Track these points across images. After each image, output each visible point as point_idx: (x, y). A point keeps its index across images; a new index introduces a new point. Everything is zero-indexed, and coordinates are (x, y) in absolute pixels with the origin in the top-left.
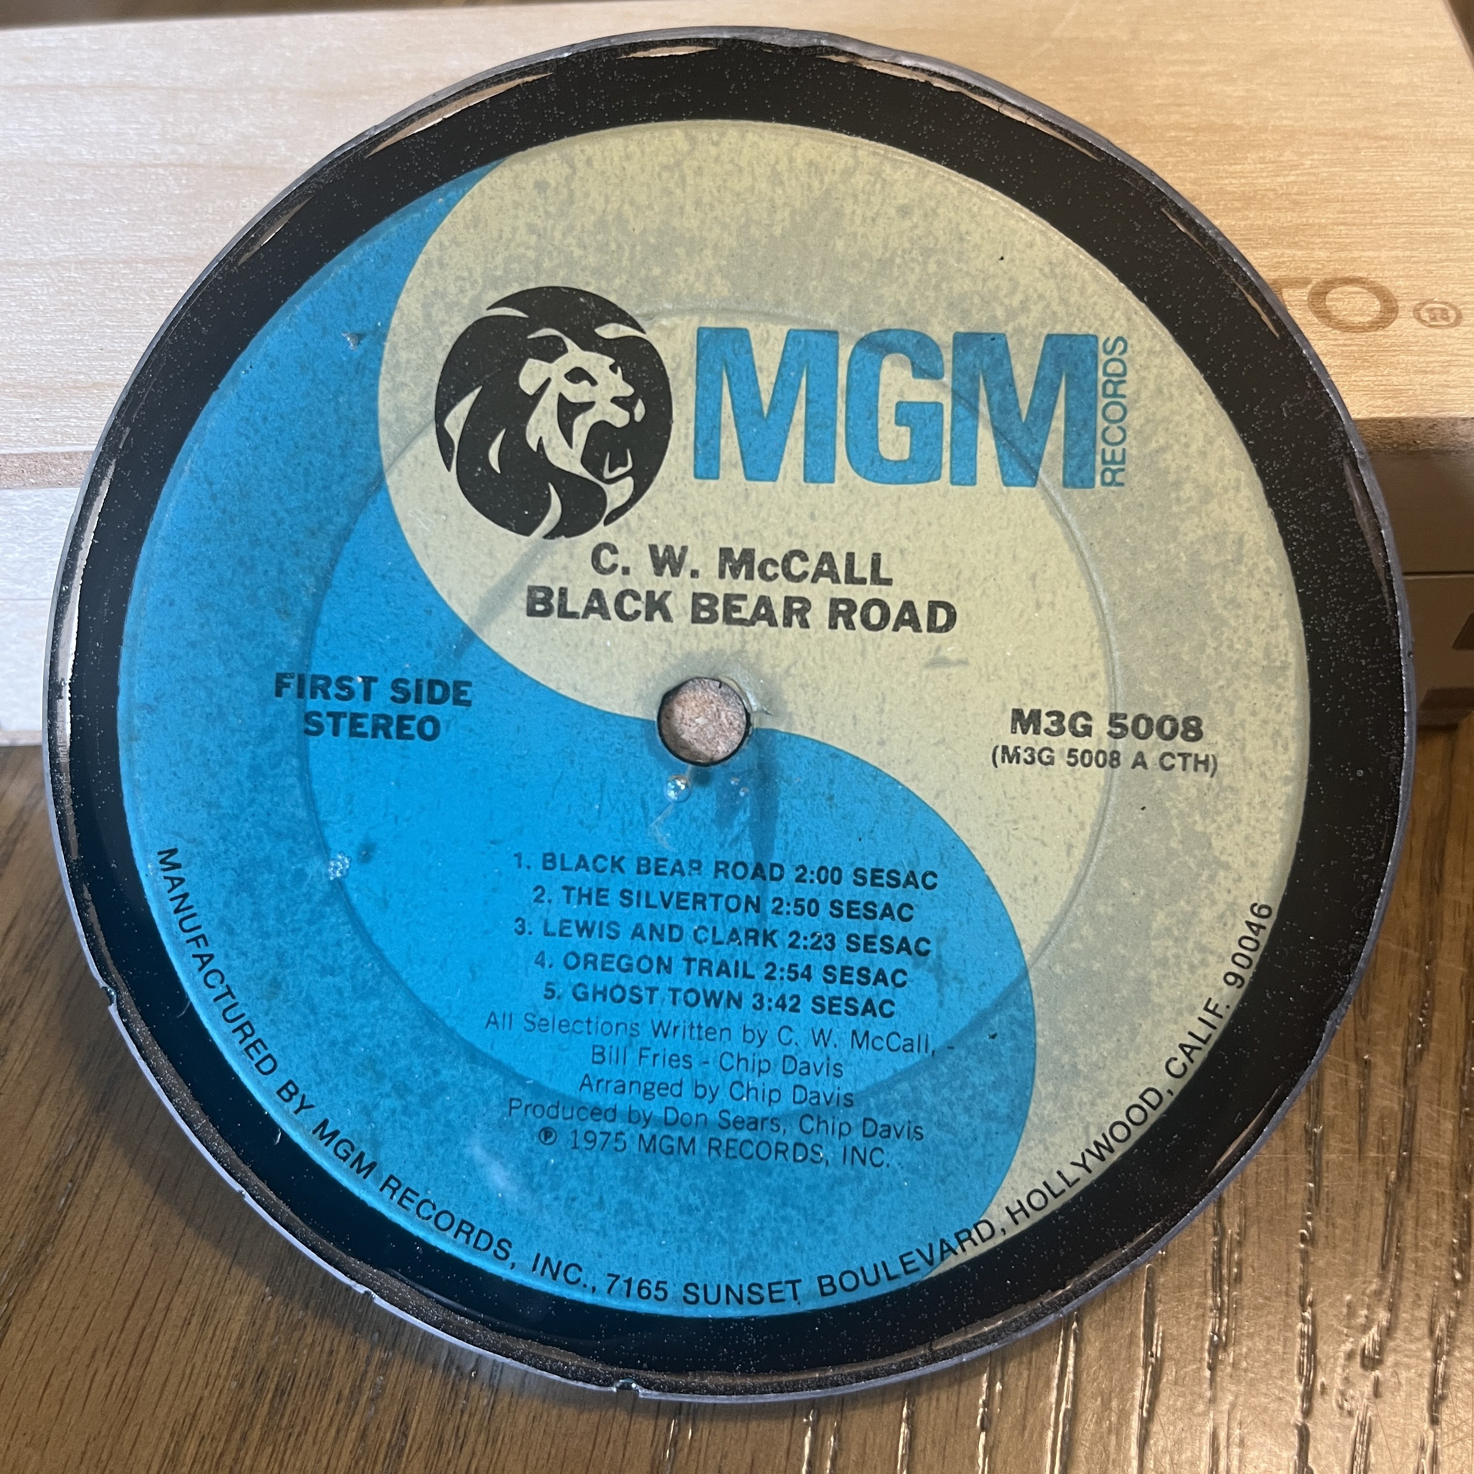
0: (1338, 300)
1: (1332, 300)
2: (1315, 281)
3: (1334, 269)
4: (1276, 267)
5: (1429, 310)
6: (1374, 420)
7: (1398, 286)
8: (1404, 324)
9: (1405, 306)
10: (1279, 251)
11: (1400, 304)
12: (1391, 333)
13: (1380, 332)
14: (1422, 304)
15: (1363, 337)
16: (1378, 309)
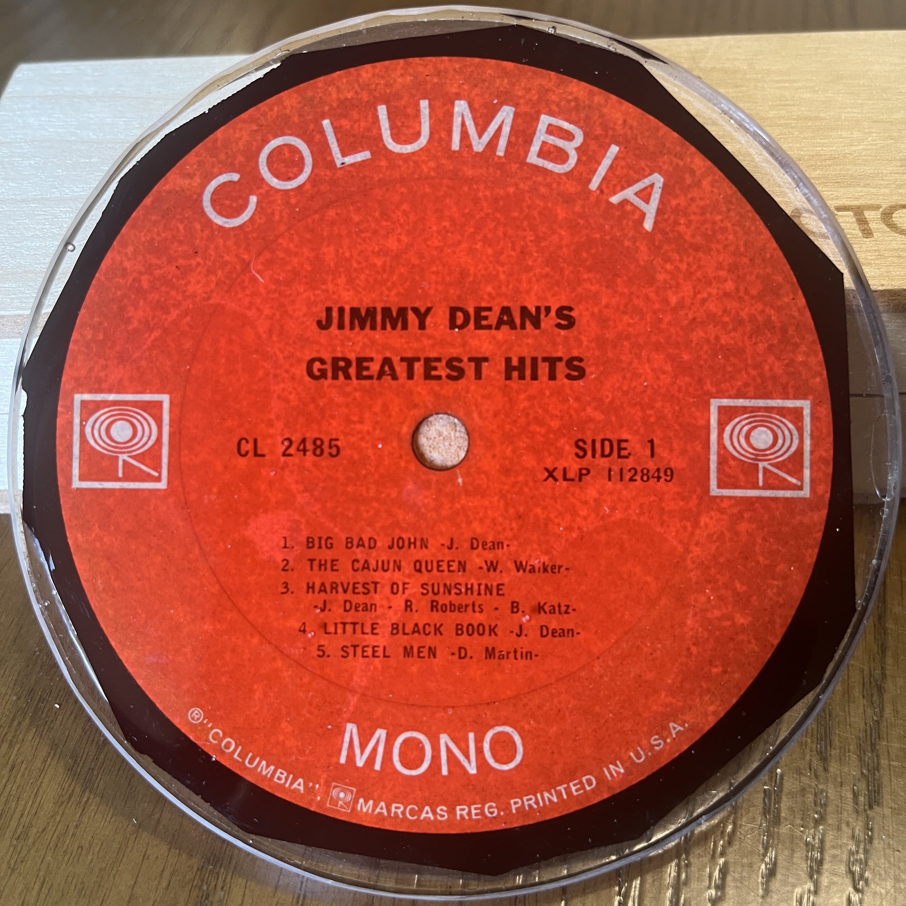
0: (900, 217)
1: (896, 217)
2: (884, 207)
3: (896, 199)
4: (857, 199)
10: (859, 189)
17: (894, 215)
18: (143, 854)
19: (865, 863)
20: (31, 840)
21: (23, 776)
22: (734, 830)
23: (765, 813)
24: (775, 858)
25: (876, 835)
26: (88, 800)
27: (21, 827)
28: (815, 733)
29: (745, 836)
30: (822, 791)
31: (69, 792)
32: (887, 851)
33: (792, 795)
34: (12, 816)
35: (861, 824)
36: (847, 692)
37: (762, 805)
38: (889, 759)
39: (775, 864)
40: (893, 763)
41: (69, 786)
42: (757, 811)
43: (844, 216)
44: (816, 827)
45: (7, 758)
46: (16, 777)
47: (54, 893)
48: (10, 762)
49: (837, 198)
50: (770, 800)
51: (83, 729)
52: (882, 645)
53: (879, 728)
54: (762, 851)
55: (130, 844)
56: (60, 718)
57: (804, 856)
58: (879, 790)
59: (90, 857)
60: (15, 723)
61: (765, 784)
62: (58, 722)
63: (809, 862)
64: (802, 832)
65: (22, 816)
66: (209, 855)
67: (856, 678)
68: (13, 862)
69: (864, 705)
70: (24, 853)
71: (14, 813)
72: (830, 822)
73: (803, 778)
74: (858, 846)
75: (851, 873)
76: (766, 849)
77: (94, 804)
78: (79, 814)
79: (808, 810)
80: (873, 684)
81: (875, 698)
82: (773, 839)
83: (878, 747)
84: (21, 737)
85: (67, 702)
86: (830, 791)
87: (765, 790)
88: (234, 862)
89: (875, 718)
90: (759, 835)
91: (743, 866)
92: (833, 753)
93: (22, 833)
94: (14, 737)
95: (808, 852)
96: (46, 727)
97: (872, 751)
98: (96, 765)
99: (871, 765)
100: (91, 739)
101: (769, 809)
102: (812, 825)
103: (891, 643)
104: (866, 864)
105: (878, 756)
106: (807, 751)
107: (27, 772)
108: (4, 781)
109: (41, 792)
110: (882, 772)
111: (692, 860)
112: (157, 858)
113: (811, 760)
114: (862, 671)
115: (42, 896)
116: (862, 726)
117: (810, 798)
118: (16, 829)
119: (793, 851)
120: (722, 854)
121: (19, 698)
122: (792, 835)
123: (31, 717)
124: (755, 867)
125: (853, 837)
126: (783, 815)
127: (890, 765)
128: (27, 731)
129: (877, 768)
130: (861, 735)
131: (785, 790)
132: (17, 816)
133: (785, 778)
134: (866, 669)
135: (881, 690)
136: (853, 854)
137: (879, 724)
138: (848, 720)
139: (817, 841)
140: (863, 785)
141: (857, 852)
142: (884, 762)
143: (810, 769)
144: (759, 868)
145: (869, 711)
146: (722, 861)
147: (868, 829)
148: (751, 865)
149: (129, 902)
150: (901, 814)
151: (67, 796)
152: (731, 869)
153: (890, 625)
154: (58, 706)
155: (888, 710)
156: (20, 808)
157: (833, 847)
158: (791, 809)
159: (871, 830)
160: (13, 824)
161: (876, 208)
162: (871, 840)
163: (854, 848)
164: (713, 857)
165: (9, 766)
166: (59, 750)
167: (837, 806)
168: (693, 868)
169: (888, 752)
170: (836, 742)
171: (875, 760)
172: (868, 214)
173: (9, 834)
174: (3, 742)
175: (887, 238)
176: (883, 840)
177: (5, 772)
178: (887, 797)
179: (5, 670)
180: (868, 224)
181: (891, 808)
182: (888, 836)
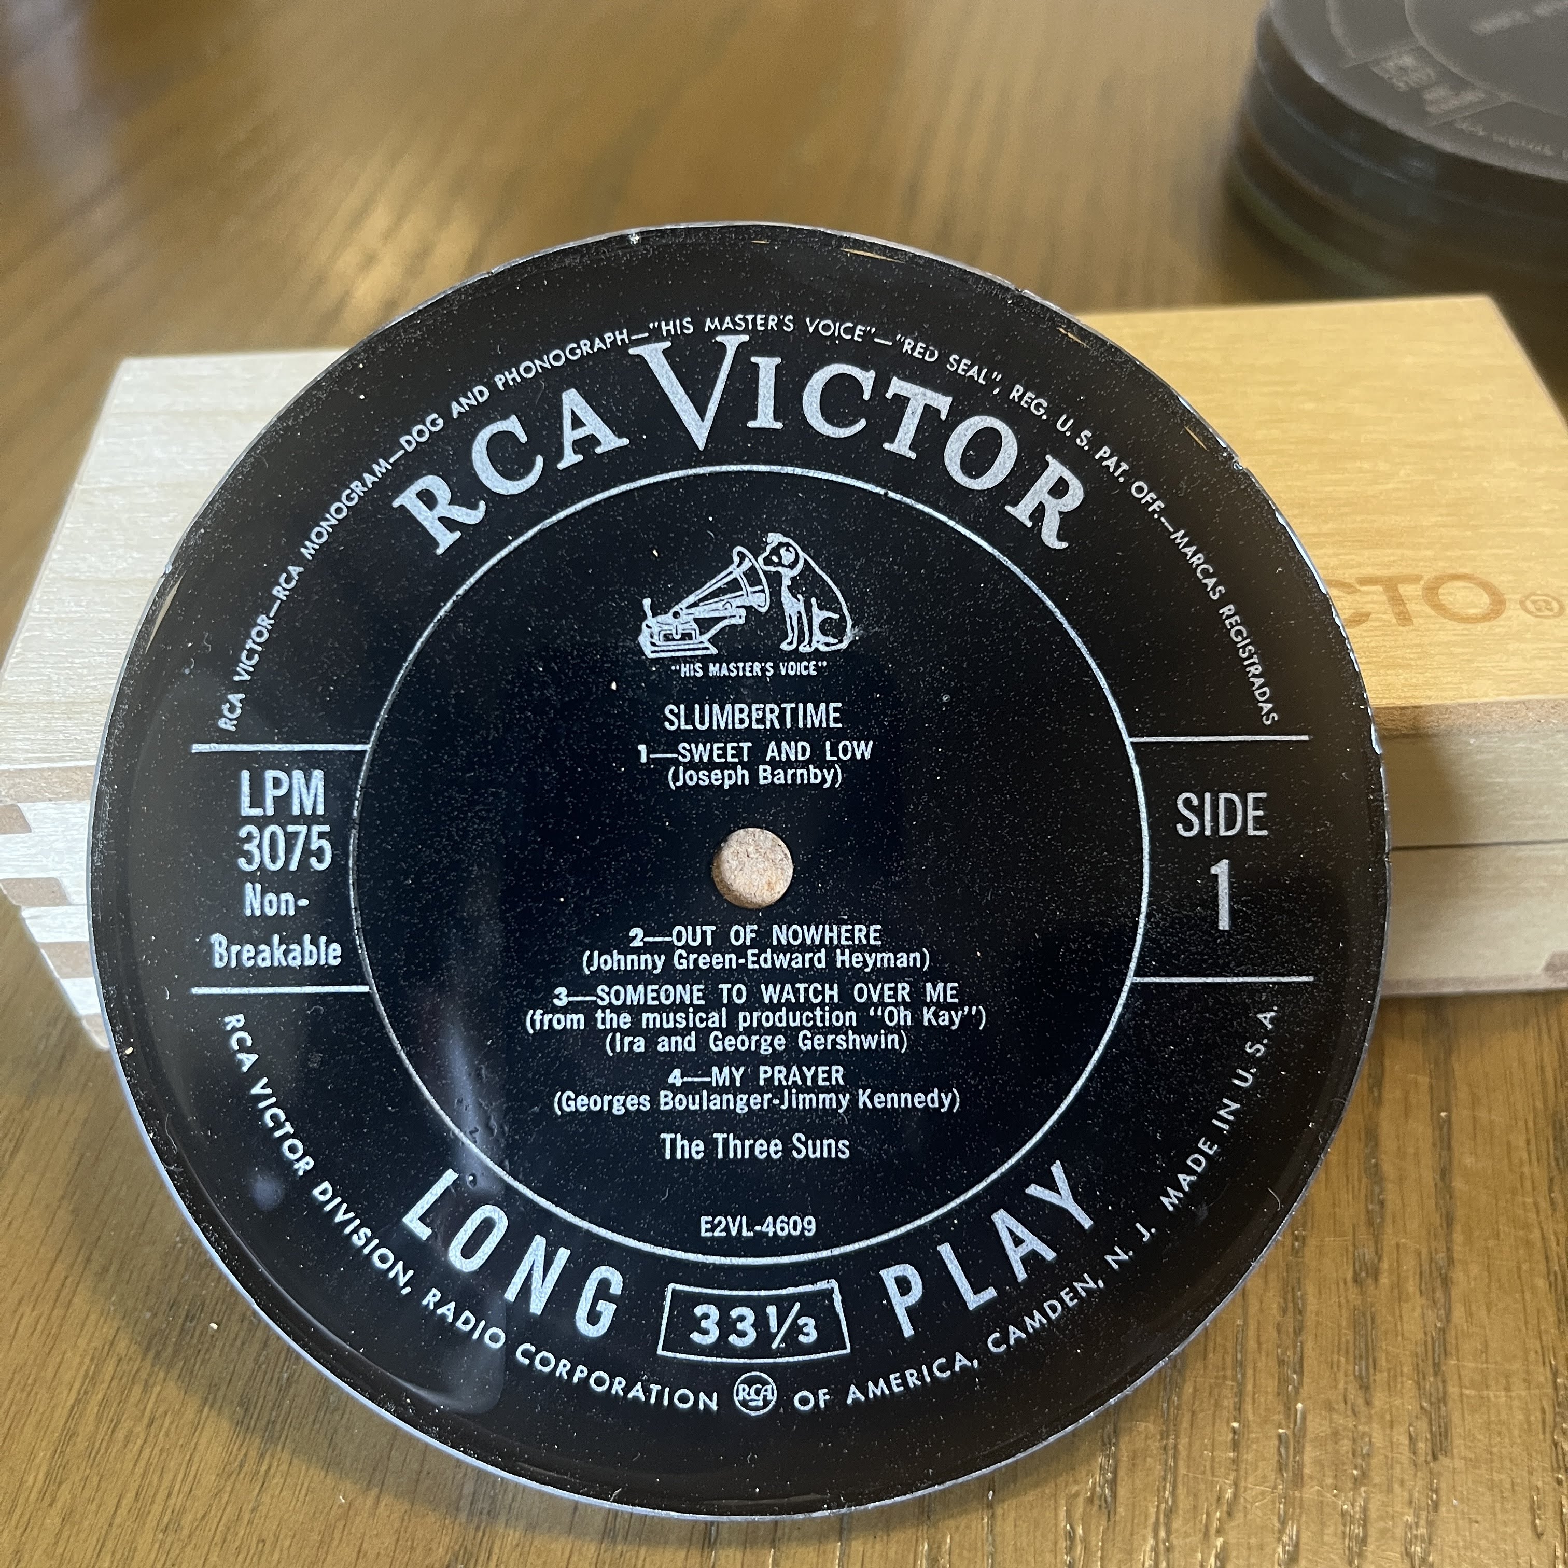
1: (1443, 594)
2: (1426, 578)
3: (1442, 566)
4: (1389, 565)
5: (1534, 602)
6: (1501, 703)
7: (1501, 581)
8: (1514, 615)
9: (1512, 598)
10: (1389, 551)
11: (1506, 597)
12: (1502, 623)
13: (1494, 622)
14: (1527, 597)
15: (1479, 627)
16: (1488, 601)
17: (1441, 591)
18: (357, 1549)
19: (1429, 1541)
20: (186, 1532)
21: (167, 1434)
22: (1235, 1496)
23: (1281, 1470)
24: (1298, 1536)
25: (1444, 1499)
26: (269, 1468)
28: (1351, 1350)
29: (1252, 1504)
30: (1364, 1434)
31: (239, 1459)
32: (1461, 1522)
33: (1320, 1442)
34: (155, 1495)
35: (1420, 1483)
36: (1398, 1285)
37: (1276, 1458)
38: (1461, 1387)
39: (1297, 1546)
40: (1467, 1392)
41: (239, 1449)
42: (1268, 1467)
43: (1368, 593)
44: (1355, 1488)
45: (141, 1407)
46: (157, 1436)
48: (147, 1414)
49: (1359, 565)
50: (1287, 1449)
51: (256, 1360)
52: (1448, 1214)
53: (1444, 1339)
54: (1277, 1525)
55: (337, 1535)
56: (219, 1344)
57: (1339, 1531)
58: (1446, 1432)
59: (276, 1556)
60: (152, 1354)
61: (1280, 1426)
62: (217, 1352)
63: (1347, 1541)
64: (1335, 1496)
65: (170, 1494)
66: (457, 1548)
67: (1409, 1264)
69: (1422, 1307)
70: (176, 1551)
72: (1377, 1480)
73: (1335, 1416)
74: (1418, 1517)
75: (1409, 1555)
76: (1283, 1523)
77: (279, 1474)
78: (256, 1491)
79: (1344, 1464)
80: (1435, 1274)
81: (1439, 1294)
82: (1294, 1509)
83: (1444, 1368)
84: (161, 1374)
85: (229, 1319)
86: (1374, 1434)
87: (1280, 1436)
88: (494, 1558)
89: (1439, 1325)
90: (1273, 1502)
91: (1249, 1548)
92: (1378, 1377)
93: (170, 1520)
94: (150, 1375)
95: (1345, 1525)
96: (199, 1359)
97: (1436, 1374)
98: (278, 1416)
99: (1434, 1395)
100: (268, 1376)
101: (1287, 1465)
102: (1350, 1485)
103: (1460, 1213)
104: (1430, 1543)
105: (1444, 1382)
106: (1341, 1375)
107: (173, 1429)
108: (139, 1442)
109: (196, 1459)
110: (1450, 1404)
111: (1175, 1542)
112: (379, 1554)
113: (1346, 1389)
114: (1419, 1254)
116: (1421, 1336)
117: (1346, 1446)
119: (1323, 1524)
120: (1219, 1532)
121: (155, 1315)
122: (1322, 1502)
123: (175, 1344)
124: (1268, 1550)
125: (1411, 1502)
126: (1307, 1471)
127: (1461, 1395)
128: (170, 1366)
129: (1443, 1399)
130: (1419, 1350)
131: (1310, 1435)
132: (161, 1496)
133: (1309, 1417)
134: (1424, 1251)
135: (1446, 1282)
136: (1411, 1527)
137: (1444, 1333)
138: (1399, 1328)
139: (1358, 1509)
140: (1423, 1425)
141: (1417, 1524)
142: (1453, 1390)
143: (1346, 1403)
144: (1274, 1551)
145: (1430, 1315)
146: (1219, 1542)
147: (1431, 1490)
148: (1261, 1547)
150: (1479, 1468)
151: (237, 1463)
152: (1234, 1554)
153: (1459, 1184)
154: (215, 1326)
155: (1458, 1312)
156: (166, 1483)
157: (1381, 1518)
158: (1319, 1462)
159: (1436, 1491)
160: (157, 1509)
161: (1414, 579)
162: (1436, 1506)
163: (1410, 1519)
164: (1206, 1534)
165: (146, 1420)
166: (220, 1394)
167: (1387, 1457)
168: (1177, 1555)
169: (1459, 1377)
170: (1383, 1362)
171: (1441, 1386)
172: (1405, 590)
173: (151, 1523)
174: (133, 1383)
175: (1432, 627)
176: (1455, 1506)
177: (140, 1429)
178: (1458, 1442)
179: (132, 1272)
180: (1404, 604)
181: (1465, 1458)
182: (1461, 1500)
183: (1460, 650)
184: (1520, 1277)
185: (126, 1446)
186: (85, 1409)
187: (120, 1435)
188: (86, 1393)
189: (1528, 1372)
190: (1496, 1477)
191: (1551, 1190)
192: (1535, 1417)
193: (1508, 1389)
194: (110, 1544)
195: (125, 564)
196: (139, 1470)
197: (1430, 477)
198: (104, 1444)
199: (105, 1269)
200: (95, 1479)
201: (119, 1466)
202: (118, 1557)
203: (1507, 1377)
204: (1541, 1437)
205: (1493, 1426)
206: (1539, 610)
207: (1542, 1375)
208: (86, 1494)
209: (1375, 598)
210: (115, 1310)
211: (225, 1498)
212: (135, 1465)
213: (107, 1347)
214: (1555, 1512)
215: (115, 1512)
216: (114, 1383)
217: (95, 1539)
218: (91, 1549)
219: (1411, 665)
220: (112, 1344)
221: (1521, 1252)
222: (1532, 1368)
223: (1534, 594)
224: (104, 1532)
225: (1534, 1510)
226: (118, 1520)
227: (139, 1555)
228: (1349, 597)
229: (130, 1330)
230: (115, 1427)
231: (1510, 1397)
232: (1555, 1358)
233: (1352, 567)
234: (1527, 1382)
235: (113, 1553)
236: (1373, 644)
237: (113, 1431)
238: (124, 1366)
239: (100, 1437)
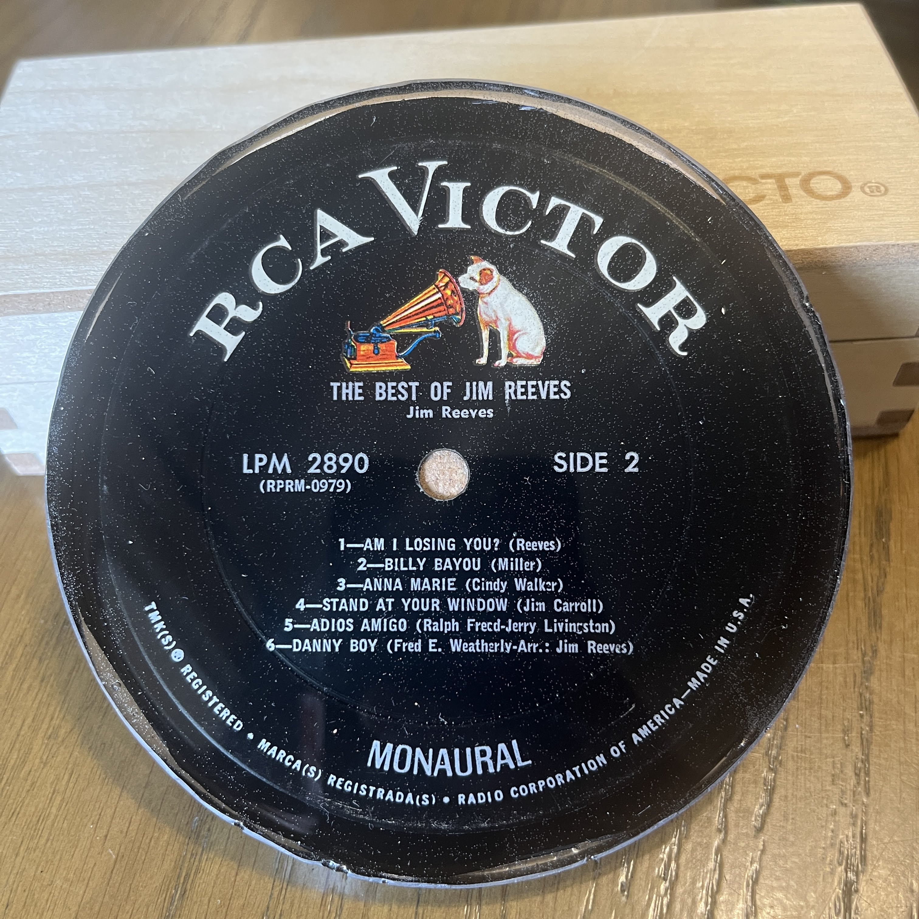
0: (817, 183)
1: (813, 183)
2: (803, 174)
3: (814, 167)
4: (780, 167)
5: (869, 187)
6: (842, 247)
7: (851, 175)
8: (856, 195)
9: (856, 185)
10: (782, 158)
11: (853, 184)
12: (848, 200)
13: (842, 200)
14: (865, 184)
15: (833, 203)
16: (840, 187)
17: (812, 181)
19: (780, 748)
20: (60, 739)
27: (51, 729)
41: (92, 695)
43: (766, 183)
45: (37, 672)
46: (46, 687)
47: (81, 781)
48: (41, 675)
49: (762, 167)
59: (111, 752)
60: (44, 643)
65: (52, 719)
68: (45, 758)
70: (54, 749)
71: (44, 718)
74: (775, 734)
75: (767, 754)
84: (49, 654)
93: (51, 733)
94: (43, 654)
108: (36, 690)
115: (71, 785)
118: (48, 729)
121: (46, 622)
123: (58, 637)
128: (54, 649)
132: (47, 720)
141: (774, 738)
147: (784, 719)
149: (145, 787)
150: (814, 707)
159: (787, 720)
160: (45, 726)
161: (795, 175)
162: (786, 728)
165: (39, 679)
172: (789, 181)
173: (41, 734)
174: (33, 658)
175: (804, 203)
176: (797, 729)
177: (36, 683)
178: (801, 692)
179: (34, 598)
180: (788, 190)
181: (806, 701)
182: (801, 725)
183: (819, 217)
184: (847, 600)
185: (28, 693)
186: (5, 673)
187: (25, 686)
188: (6, 663)
189: (847, 653)
190: (823, 712)
191: (871, 551)
192: (850, 680)
193: (834, 663)
194: (17, 746)
195: (12, 180)
196: (35, 706)
197: (812, 113)
198: (16, 692)
199: (19, 596)
200: (10, 711)
201: (24, 704)
202: (22, 752)
203: (835, 656)
204: (852, 690)
205: (823, 684)
206: (872, 192)
207: (856, 655)
208: (5, 718)
209: (770, 186)
210: (24, 619)
211: (84, 720)
212: (33, 704)
213: (19, 639)
214: (857, 733)
215: (21, 728)
216: (23, 659)
217: (9, 742)
218: (6, 748)
219: (788, 226)
220: (22, 636)
221: (850, 586)
222: (850, 651)
223: (870, 182)
224: (14, 739)
225: (846, 731)
226: (22, 733)
227: (34, 751)
228: (753, 186)
229: (32, 629)
230: (22, 683)
231: (836, 668)
232: (865, 645)
233: (757, 168)
234: (847, 659)
235: (19, 751)
236: (766, 214)
237: (21, 685)
238: (28, 649)
239: (14, 687)
